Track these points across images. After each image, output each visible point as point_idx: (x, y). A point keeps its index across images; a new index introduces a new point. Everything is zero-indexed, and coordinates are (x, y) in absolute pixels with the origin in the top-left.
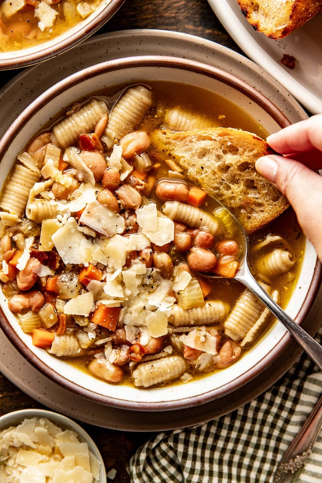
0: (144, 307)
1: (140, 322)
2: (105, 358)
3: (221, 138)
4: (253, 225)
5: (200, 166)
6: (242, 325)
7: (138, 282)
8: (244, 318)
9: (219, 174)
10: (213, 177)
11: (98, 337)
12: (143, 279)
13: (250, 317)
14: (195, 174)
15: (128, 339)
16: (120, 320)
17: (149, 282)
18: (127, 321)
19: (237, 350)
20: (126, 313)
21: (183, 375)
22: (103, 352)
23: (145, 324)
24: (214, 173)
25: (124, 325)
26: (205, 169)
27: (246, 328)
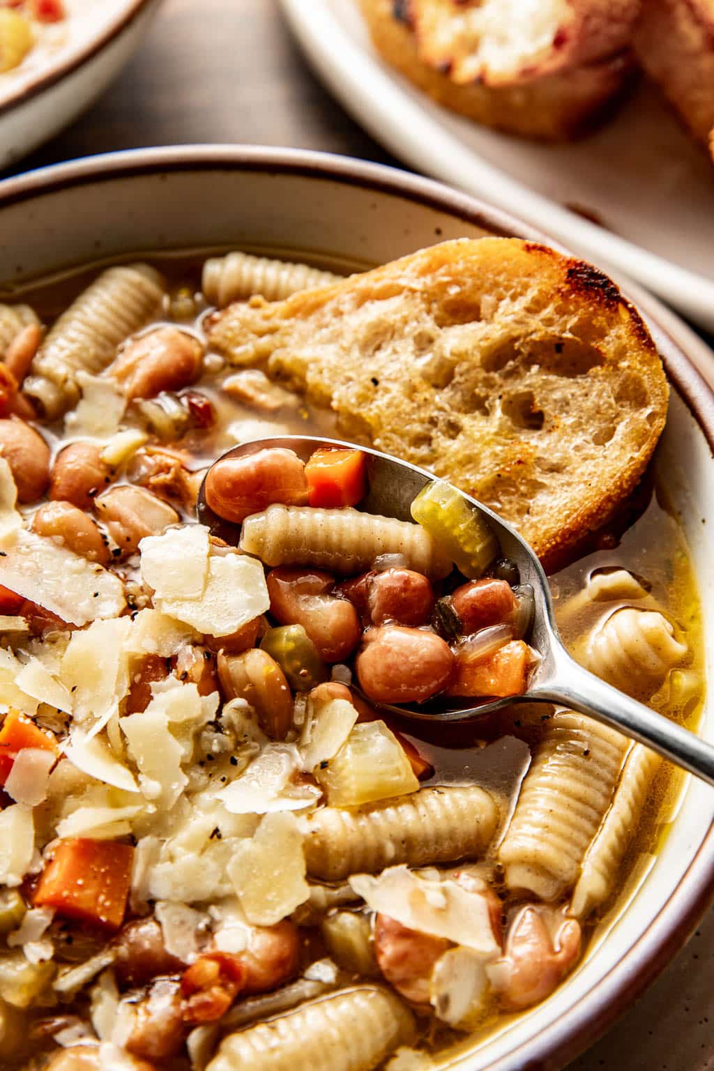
0: (216, 831)
1: (208, 885)
2: (95, 1035)
3: (428, 280)
4: (540, 533)
5: (367, 379)
6: (561, 835)
7: (182, 749)
8: (560, 811)
9: (426, 393)
10: (407, 406)
11: (62, 960)
12: (197, 737)
13: (579, 806)
14: (353, 400)
15: (171, 949)
16: (136, 882)
17: (220, 743)
18: (160, 889)
19: (566, 931)
20: (153, 859)
21: (394, 1056)
22: (86, 1018)
23: (226, 889)
24: (412, 391)
25: (152, 903)
26: (383, 384)
27: (576, 844)
